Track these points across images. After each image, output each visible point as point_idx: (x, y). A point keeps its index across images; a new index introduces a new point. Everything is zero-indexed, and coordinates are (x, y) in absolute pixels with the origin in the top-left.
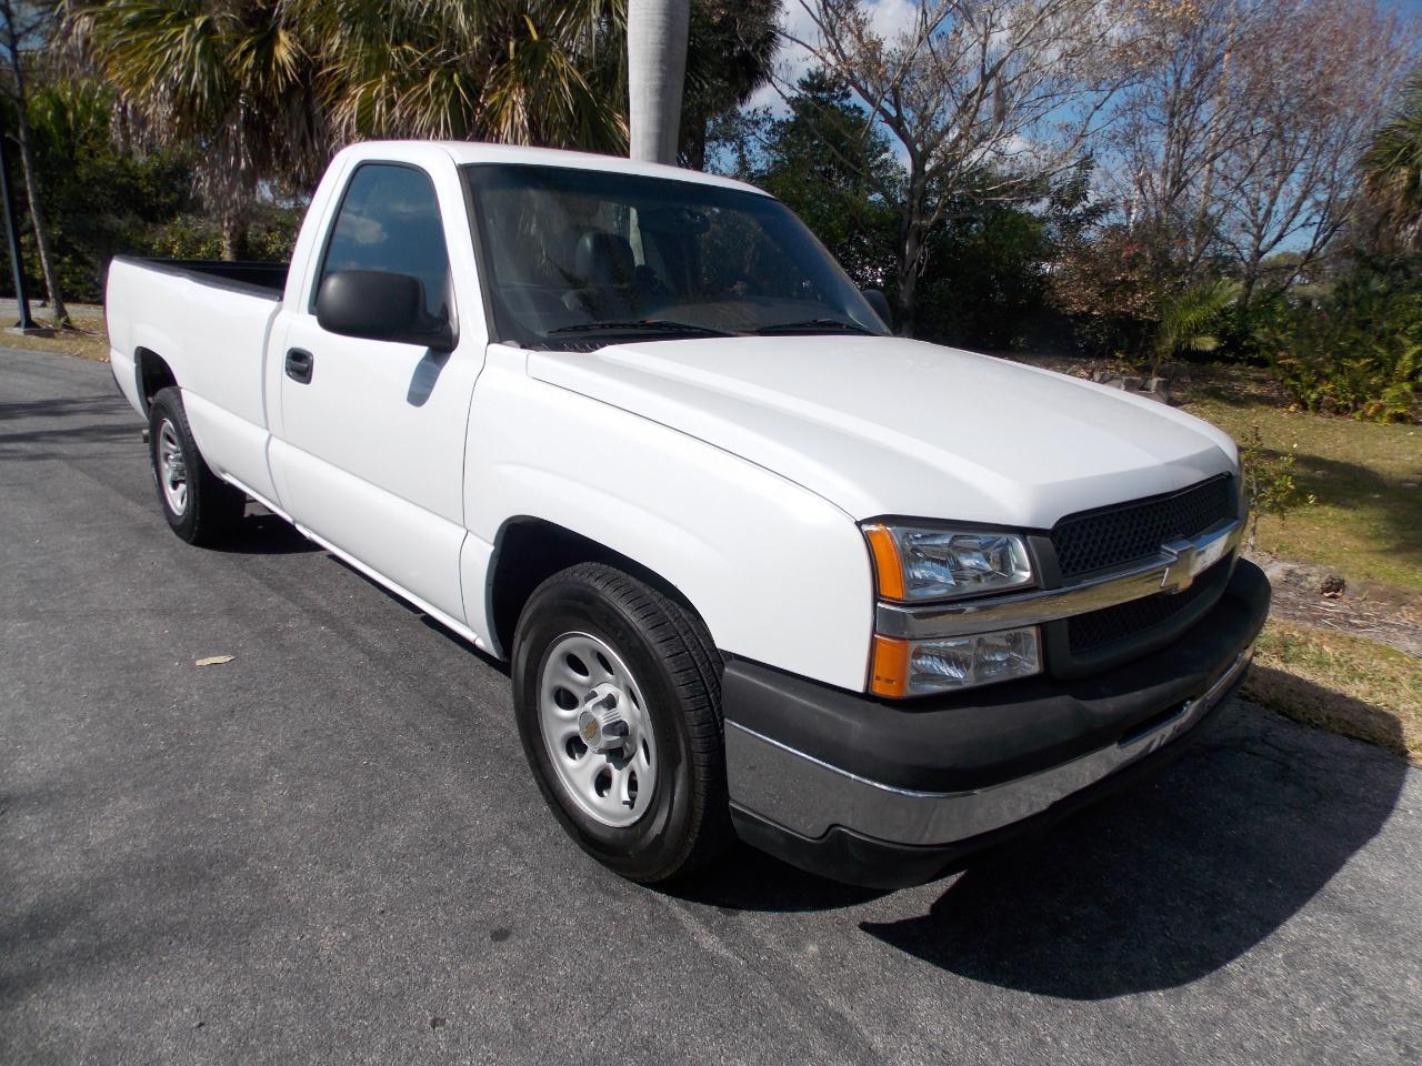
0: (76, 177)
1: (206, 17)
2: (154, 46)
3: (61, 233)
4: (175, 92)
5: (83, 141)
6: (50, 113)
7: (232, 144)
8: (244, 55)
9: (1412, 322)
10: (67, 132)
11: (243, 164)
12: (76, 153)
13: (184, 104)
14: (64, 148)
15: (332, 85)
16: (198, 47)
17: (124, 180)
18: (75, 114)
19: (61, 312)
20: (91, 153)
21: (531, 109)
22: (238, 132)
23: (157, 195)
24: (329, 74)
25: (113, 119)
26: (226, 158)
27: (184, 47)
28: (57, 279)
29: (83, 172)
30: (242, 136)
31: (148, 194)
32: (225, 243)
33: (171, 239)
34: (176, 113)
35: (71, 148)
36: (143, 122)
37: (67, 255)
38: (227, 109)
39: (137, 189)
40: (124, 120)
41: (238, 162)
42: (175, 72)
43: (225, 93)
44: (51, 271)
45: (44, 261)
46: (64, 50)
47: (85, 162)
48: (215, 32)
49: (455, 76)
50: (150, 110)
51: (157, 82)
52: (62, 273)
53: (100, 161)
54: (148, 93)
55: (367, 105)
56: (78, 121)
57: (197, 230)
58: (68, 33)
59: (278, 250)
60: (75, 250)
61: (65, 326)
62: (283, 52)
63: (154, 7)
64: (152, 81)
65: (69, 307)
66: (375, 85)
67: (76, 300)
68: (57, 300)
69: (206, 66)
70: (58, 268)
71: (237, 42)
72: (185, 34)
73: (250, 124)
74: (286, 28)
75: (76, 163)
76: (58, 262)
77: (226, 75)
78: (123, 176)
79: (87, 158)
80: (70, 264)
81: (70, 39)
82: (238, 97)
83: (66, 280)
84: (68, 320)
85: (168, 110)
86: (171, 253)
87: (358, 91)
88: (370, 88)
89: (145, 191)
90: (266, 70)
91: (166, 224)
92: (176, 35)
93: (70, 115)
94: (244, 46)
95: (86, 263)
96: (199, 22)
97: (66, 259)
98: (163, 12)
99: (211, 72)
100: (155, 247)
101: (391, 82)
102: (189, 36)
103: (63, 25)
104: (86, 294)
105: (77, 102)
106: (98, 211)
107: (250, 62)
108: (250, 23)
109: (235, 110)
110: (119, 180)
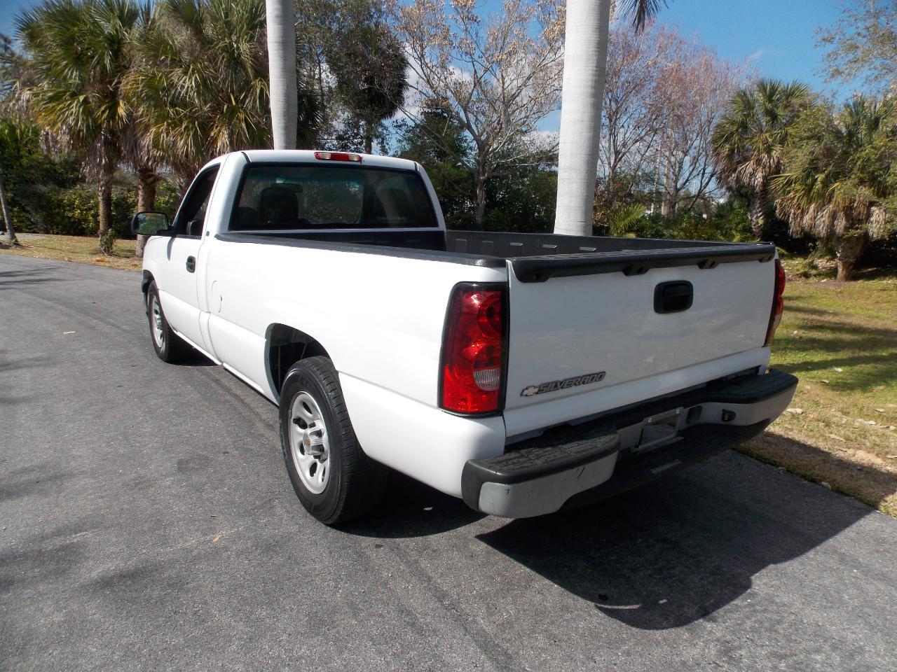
0: (21, 165)
1: (85, 96)
2: (61, 109)
3: (12, 195)
4: (70, 129)
5: (26, 145)
6: (6, 131)
7: (98, 153)
8: (103, 112)
9: (739, 223)
10: (16, 140)
11: (104, 162)
12: (21, 152)
13: (74, 134)
14: (14, 149)
15: (142, 126)
16: (81, 110)
17: (48, 166)
18: (21, 131)
19: (13, 237)
20: (29, 152)
21: (230, 137)
22: (101, 147)
23: (67, 173)
24: (140, 122)
25: (41, 138)
26: (95, 159)
27: (74, 110)
28: (10, 219)
29: (24, 161)
30: (103, 148)
31: (61, 174)
32: (100, 199)
33: (74, 197)
34: (70, 140)
35: (18, 149)
36: (56, 142)
37: (15, 207)
38: (96, 137)
39: (55, 171)
40: (47, 139)
41: (101, 161)
42: (71, 120)
43: (94, 130)
44: (7, 216)
45: (4, 210)
46: (16, 107)
47: (26, 157)
48: (89, 103)
49: (196, 122)
50: (59, 138)
51: (62, 125)
52: (13, 217)
53: (35, 156)
54: (58, 130)
55: (157, 135)
56: (22, 133)
57: (88, 192)
58: (19, 99)
59: (134, 201)
60: (20, 204)
61: (15, 244)
62: (121, 111)
63: (61, 90)
64: (59, 125)
65: (17, 235)
66: (160, 127)
67: (21, 231)
68: (11, 230)
69: (85, 118)
70: (11, 214)
71: (100, 107)
72: (74, 105)
73: (107, 143)
74: (123, 99)
75: (22, 157)
76: (11, 211)
77: (94, 121)
78: (47, 164)
79: (27, 154)
80: (17, 212)
81: (20, 102)
82: (101, 130)
83: (15, 220)
84: (16, 241)
85: (68, 138)
86: (74, 204)
87: (153, 129)
88: (159, 128)
89: (60, 171)
90: (114, 119)
91: (71, 189)
92: (71, 104)
93: (18, 131)
94: (103, 108)
95: (27, 212)
96: (81, 98)
97: (15, 209)
98: (65, 92)
99: (87, 120)
100: (65, 201)
101: (169, 125)
102: (77, 105)
103: (17, 95)
104: (26, 227)
105: (22, 124)
106: (33, 183)
107: (105, 115)
108: (106, 97)
109: (99, 136)
110: (45, 166)
